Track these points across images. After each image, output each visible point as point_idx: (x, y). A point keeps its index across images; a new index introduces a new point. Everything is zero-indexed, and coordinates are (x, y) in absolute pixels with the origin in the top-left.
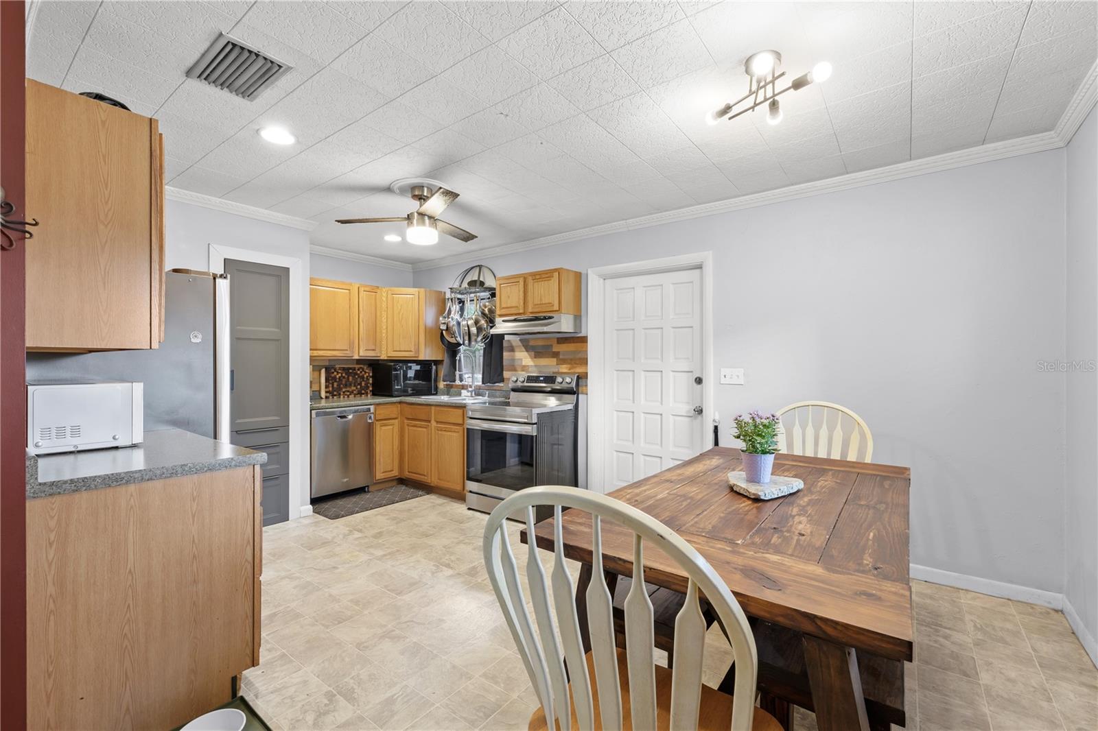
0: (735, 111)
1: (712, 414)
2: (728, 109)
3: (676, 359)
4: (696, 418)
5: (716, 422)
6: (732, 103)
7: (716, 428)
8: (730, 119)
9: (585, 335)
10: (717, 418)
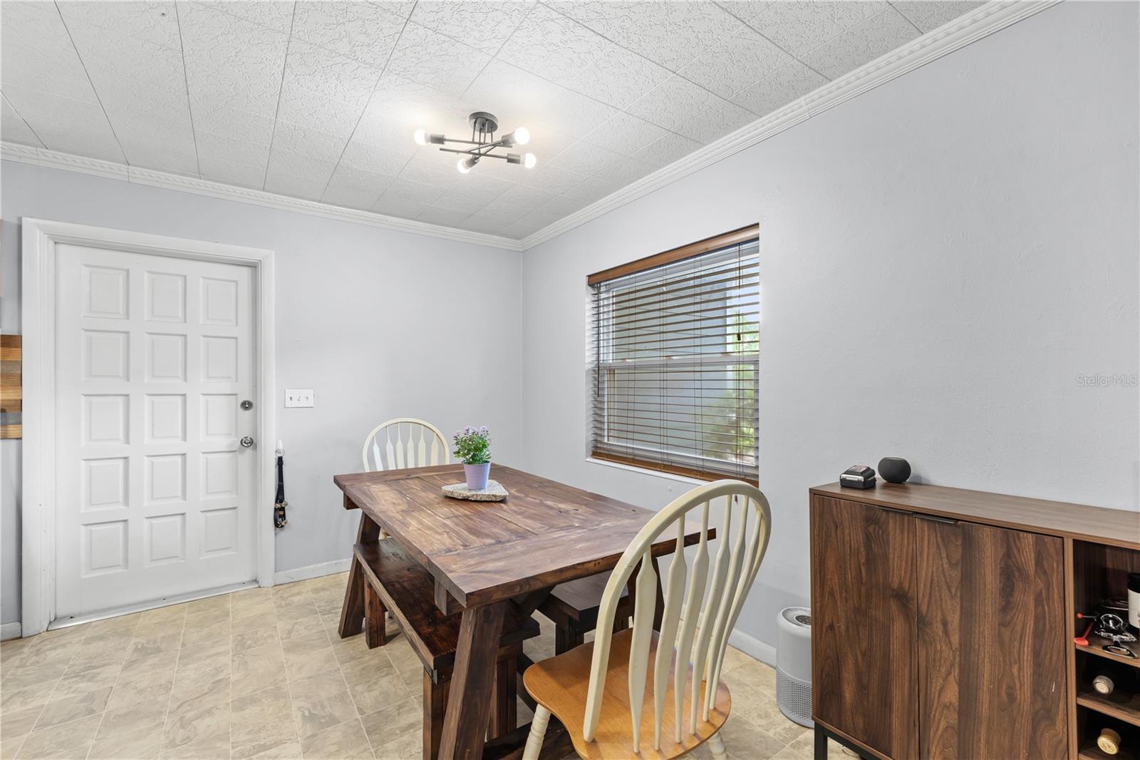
0: (447, 145)
1: (272, 444)
2: (440, 140)
3: (208, 377)
4: (241, 452)
5: (280, 452)
6: (447, 137)
7: (280, 461)
8: (441, 149)
9: (14, 333)
10: (281, 447)
